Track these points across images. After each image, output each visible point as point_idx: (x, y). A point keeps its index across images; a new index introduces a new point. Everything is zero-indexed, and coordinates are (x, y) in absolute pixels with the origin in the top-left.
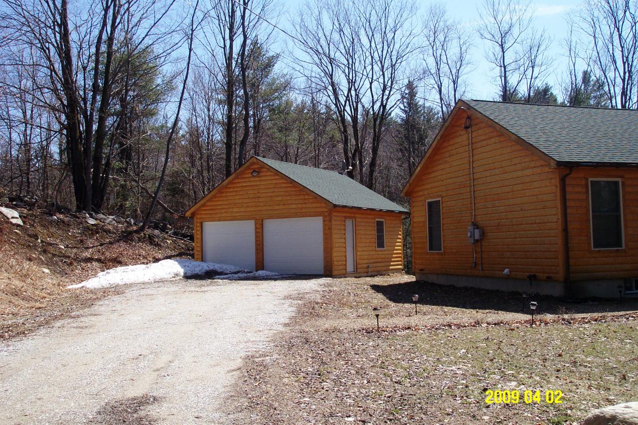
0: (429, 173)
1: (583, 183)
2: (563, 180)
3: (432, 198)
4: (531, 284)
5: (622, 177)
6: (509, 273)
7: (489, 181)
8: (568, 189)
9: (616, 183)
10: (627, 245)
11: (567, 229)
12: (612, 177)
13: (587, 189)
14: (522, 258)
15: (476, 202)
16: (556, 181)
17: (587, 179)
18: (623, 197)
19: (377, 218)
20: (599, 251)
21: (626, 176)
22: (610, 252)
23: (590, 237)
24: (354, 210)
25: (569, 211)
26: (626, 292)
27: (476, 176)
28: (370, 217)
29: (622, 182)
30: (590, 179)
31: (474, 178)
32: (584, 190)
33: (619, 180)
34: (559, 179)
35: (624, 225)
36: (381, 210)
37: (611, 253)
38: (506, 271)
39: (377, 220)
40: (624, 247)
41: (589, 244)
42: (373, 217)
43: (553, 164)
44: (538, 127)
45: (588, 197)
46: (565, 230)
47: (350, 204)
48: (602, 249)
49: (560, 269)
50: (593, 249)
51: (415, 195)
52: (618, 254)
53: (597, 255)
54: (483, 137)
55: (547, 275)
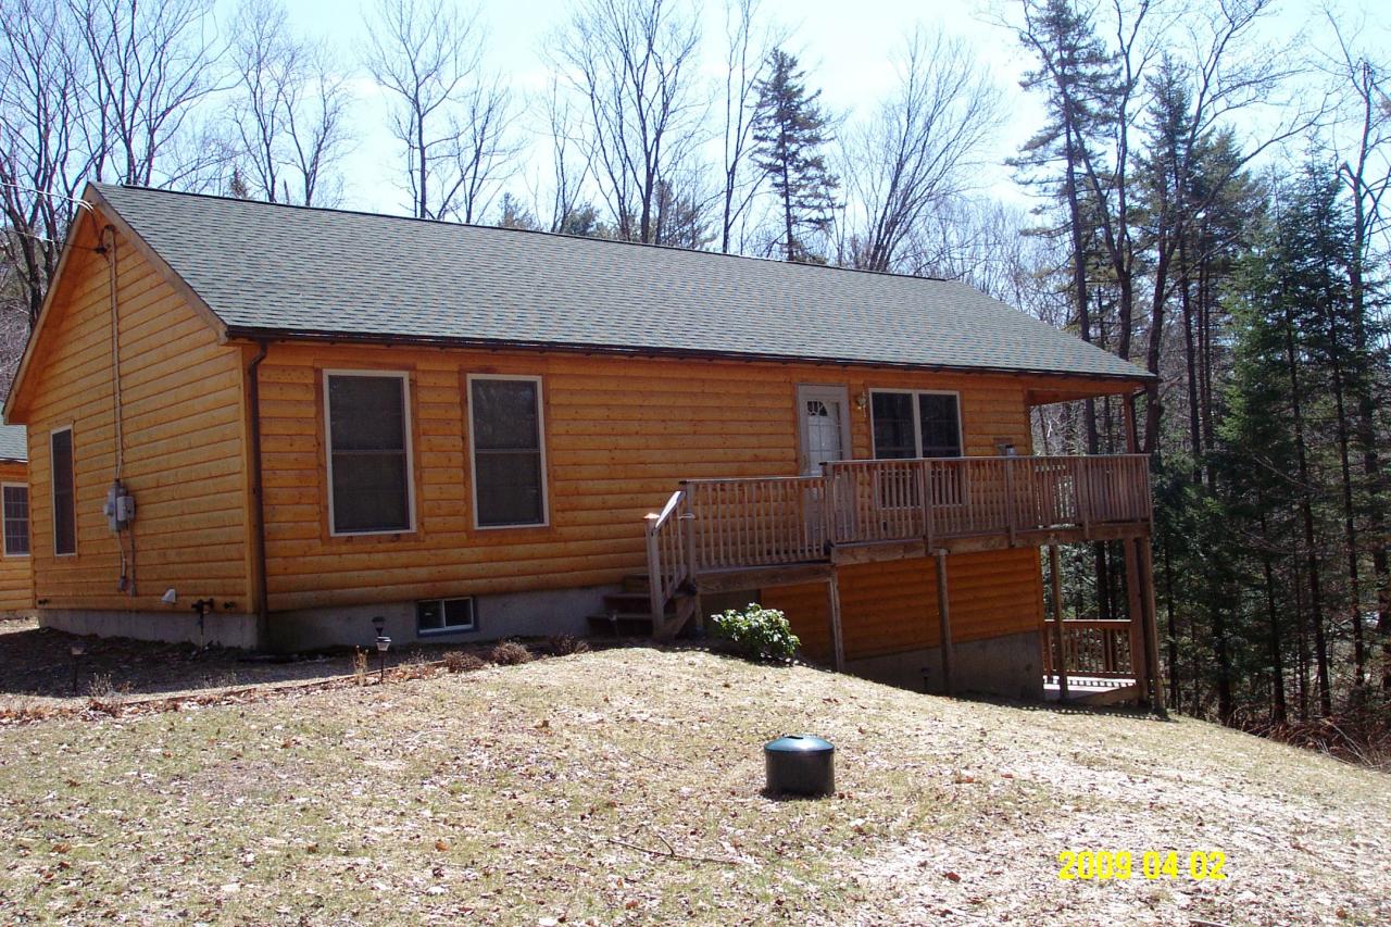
0: (52, 366)
1: (310, 380)
2: (252, 373)
3: (60, 425)
4: (201, 623)
5: (409, 368)
6: (174, 601)
7: (142, 380)
8: (263, 393)
9: (399, 381)
10: (421, 524)
11: (261, 487)
12: (385, 369)
13: (320, 394)
14: (193, 562)
15: (125, 430)
16: (239, 376)
17: (318, 372)
18: (414, 414)
19: (8, 480)
20: (349, 539)
21: (421, 366)
22: (379, 540)
23: (327, 508)
25: (266, 446)
26: (422, 632)
27: (125, 368)
29: (410, 380)
30: (327, 372)
31: (122, 373)
32: (311, 397)
33: (405, 375)
34: (244, 370)
35: (415, 478)
36: (11, 461)
37: (380, 542)
38: (170, 594)
39: (6, 484)
41: (323, 522)
43: (222, 333)
45: (320, 412)
46: (257, 491)
48: (356, 534)
49: (248, 584)
50: (332, 533)
51: (33, 419)
52: (399, 545)
53: (344, 548)
54: (134, 274)
55: (228, 600)
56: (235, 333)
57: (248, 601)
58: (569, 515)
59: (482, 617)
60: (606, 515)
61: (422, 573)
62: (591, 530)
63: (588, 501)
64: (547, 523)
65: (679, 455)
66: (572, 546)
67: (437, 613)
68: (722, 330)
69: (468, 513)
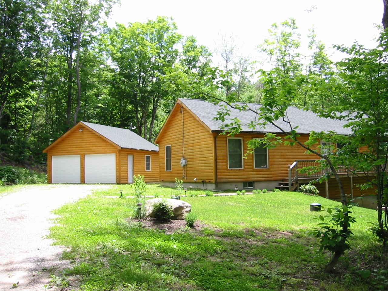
0: (166, 133)
1: (225, 139)
2: (215, 138)
3: (167, 145)
4: (203, 185)
5: (243, 137)
6: (196, 181)
7: (189, 137)
8: (217, 142)
9: (240, 140)
10: (244, 167)
12: (238, 137)
13: (227, 142)
14: (201, 173)
15: (184, 147)
16: (212, 139)
18: (243, 146)
19: (146, 154)
20: (232, 170)
21: (245, 137)
22: (237, 170)
23: (228, 164)
24: (132, 150)
26: (244, 188)
28: (142, 154)
29: (243, 140)
30: (228, 138)
31: (184, 136)
32: (225, 143)
33: (242, 138)
36: (148, 150)
38: (195, 179)
39: (146, 155)
40: (243, 168)
41: (227, 166)
42: (144, 154)
43: (211, 132)
44: (211, 113)
45: (227, 146)
46: (216, 160)
47: (130, 147)
49: (214, 177)
50: (229, 169)
51: (160, 143)
52: (240, 171)
53: (230, 171)
54: (187, 117)
55: (209, 180)
56: (213, 131)
57: (213, 181)
58: (272, 166)
59: (255, 186)
60: (279, 166)
61: (244, 176)
62: (276, 169)
63: (276, 163)
64: (268, 168)
65: (295, 154)
66: (273, 172)
67: (247, 184)
68: (304, 128)
69: (253, 165)
